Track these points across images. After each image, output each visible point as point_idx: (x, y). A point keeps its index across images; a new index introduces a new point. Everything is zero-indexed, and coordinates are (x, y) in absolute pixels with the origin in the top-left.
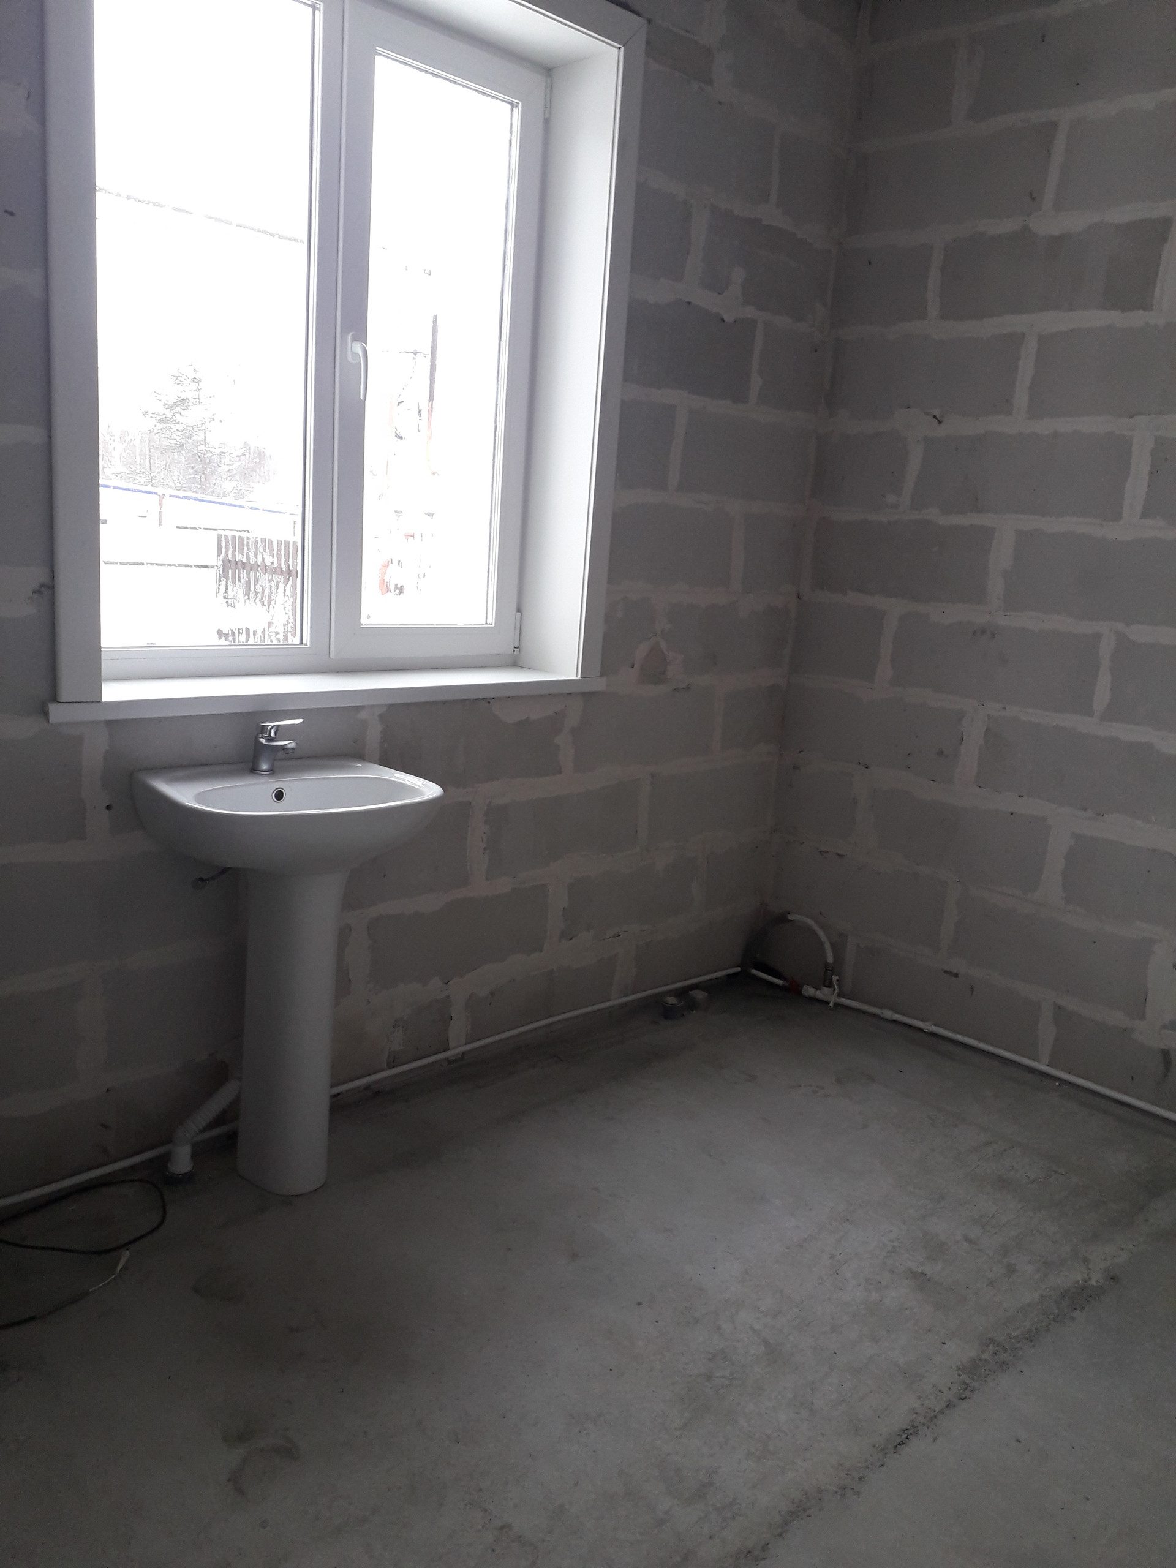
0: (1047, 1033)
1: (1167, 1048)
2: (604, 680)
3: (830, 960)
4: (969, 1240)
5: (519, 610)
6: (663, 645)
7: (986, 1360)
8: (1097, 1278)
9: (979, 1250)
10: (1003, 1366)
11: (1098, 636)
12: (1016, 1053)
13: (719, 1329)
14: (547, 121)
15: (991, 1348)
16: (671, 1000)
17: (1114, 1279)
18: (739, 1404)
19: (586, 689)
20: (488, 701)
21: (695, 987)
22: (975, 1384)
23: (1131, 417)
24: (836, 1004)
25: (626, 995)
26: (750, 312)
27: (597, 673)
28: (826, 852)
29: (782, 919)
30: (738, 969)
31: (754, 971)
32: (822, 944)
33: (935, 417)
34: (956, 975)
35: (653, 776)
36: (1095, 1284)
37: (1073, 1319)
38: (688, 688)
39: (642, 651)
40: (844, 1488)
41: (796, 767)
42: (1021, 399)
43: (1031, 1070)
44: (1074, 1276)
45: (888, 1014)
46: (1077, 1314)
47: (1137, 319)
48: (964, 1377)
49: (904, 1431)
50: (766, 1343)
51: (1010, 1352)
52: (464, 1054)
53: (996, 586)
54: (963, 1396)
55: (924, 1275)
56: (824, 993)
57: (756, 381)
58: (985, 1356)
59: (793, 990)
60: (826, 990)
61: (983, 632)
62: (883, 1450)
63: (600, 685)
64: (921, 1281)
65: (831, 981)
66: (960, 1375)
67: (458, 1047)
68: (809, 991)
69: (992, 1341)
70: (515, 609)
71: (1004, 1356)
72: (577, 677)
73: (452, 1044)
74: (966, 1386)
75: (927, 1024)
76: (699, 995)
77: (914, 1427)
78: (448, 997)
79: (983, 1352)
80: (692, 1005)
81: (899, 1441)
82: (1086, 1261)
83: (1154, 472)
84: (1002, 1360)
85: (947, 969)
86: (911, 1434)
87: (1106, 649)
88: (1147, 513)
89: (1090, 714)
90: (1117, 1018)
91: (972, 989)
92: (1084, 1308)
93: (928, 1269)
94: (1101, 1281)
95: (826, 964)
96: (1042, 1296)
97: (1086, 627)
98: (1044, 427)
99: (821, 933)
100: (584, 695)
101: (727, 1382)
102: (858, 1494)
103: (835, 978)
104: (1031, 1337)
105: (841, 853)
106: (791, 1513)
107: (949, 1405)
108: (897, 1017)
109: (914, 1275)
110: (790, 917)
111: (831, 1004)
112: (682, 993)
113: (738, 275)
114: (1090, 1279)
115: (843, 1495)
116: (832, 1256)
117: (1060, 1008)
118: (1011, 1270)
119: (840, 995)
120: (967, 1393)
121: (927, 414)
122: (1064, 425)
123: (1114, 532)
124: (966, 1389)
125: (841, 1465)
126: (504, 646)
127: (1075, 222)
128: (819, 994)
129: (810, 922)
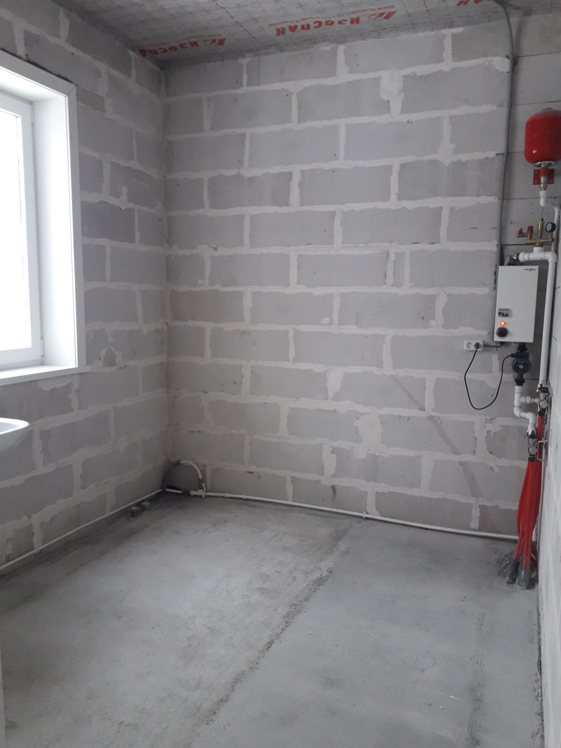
0: (290, 489)
1: (333, 485)
2: (88, 367)
3: (201, 477)
4: (277, 572)
5: (42, 339)
6: (113, 349)
7: (292, 611)
8: (325, 574)
9: (282, 574)
10: (299, 611)
11: (287, 331)
12: (279, 499)
13: (189, 628)
14: (33, 124)
15: (293, 607)
16: (134, 508)
17: (331, 572)
18: (204, 652)
19: (81, 372)
20: (36, 381)
21: (143, 501)
22: (291, 620)
23: (288, 247)
24: (206, 496)
25: (113, 510)
26: (131, 205)
27: (85, 363)
28: (194, 431)
29: (178, 464)
30: (160, 490)
31: (168, 490)
32: (196, 471)
33: (214, 248)
34: (252, 473)
35: (114, 408)
36: (324, 576)
37: (319, 589)
38: (125, 367)
39: (103, 353)
40: (252, 668)
41: (175, 397)
42: (247, 240)
43: (286, 505)
44: (316, 575)
45: (227, 495)
46: (321, 587)
47: (284, 210)
48: (286, 619)
49: (269, 643)
50: (209, 628)
51: (300, 606)
52: (41, 550)
53: (247, 314)
54: (287, 625)
55: (263, 588)
56: (200, 492)
57: (138, 235)
58: (292, 610)
59: (186, 494)
60: (200, 491)
61: (245, 333)
62: (263, 652)
63: (87, 369)
64: (262, 591)
65: (202, 486)
66: (284, 619)
67: (38, 547)
68: (193, 493)
69: (293, 604)
70: (40, 338)
71: (298, 608)
72: (76, 366)
73: (35, 546)
74: (287, 622)
75: (243, 495)
76: (146, 504)
77: (272, 641)
78: (31, 524)
79: (291, 609)
80: (144, 509)
81: (268, 647)
82: (320, 569)
83: (299, 267)
84: (298, 609)
85: (249, 471)
86: (272, 643)
87: (291, 335)
88: (298, 283)
89: (289, 360)
90: (314, 477)
91: (259, 477)
92: (322, 585)
93: (264, 586)
94: (326, 574)
95: (199, 479)
96: (307, 584)
97: (283, 328)
98: (257, 251)
99: (195, 466)
100: (80, 374)
101: (198, 646)
102: (257, 668)
103: (203, 485)
104: (306, 599)
105: (200, 430)
106: (234, 682)
107: (283, 630)
108: (231, 495)
109: (259, 589)
110: (181, 462)
111: (204, 496)
112: (138, 504)
113: (125, 190)
114: (322, 574)
115: (252, 670)
116: (227, 591)
117: (293, 477)
118: (294, 578)
119: (207, 491)
120: (288, 624)
121: (210, 247)
122: (265, 250)
123: (289, 291)
124: (287, 623)
125: (249, 661)
126: (37, 356)
127: (258, 172)
128: (197, 493)
129: (190, 463)
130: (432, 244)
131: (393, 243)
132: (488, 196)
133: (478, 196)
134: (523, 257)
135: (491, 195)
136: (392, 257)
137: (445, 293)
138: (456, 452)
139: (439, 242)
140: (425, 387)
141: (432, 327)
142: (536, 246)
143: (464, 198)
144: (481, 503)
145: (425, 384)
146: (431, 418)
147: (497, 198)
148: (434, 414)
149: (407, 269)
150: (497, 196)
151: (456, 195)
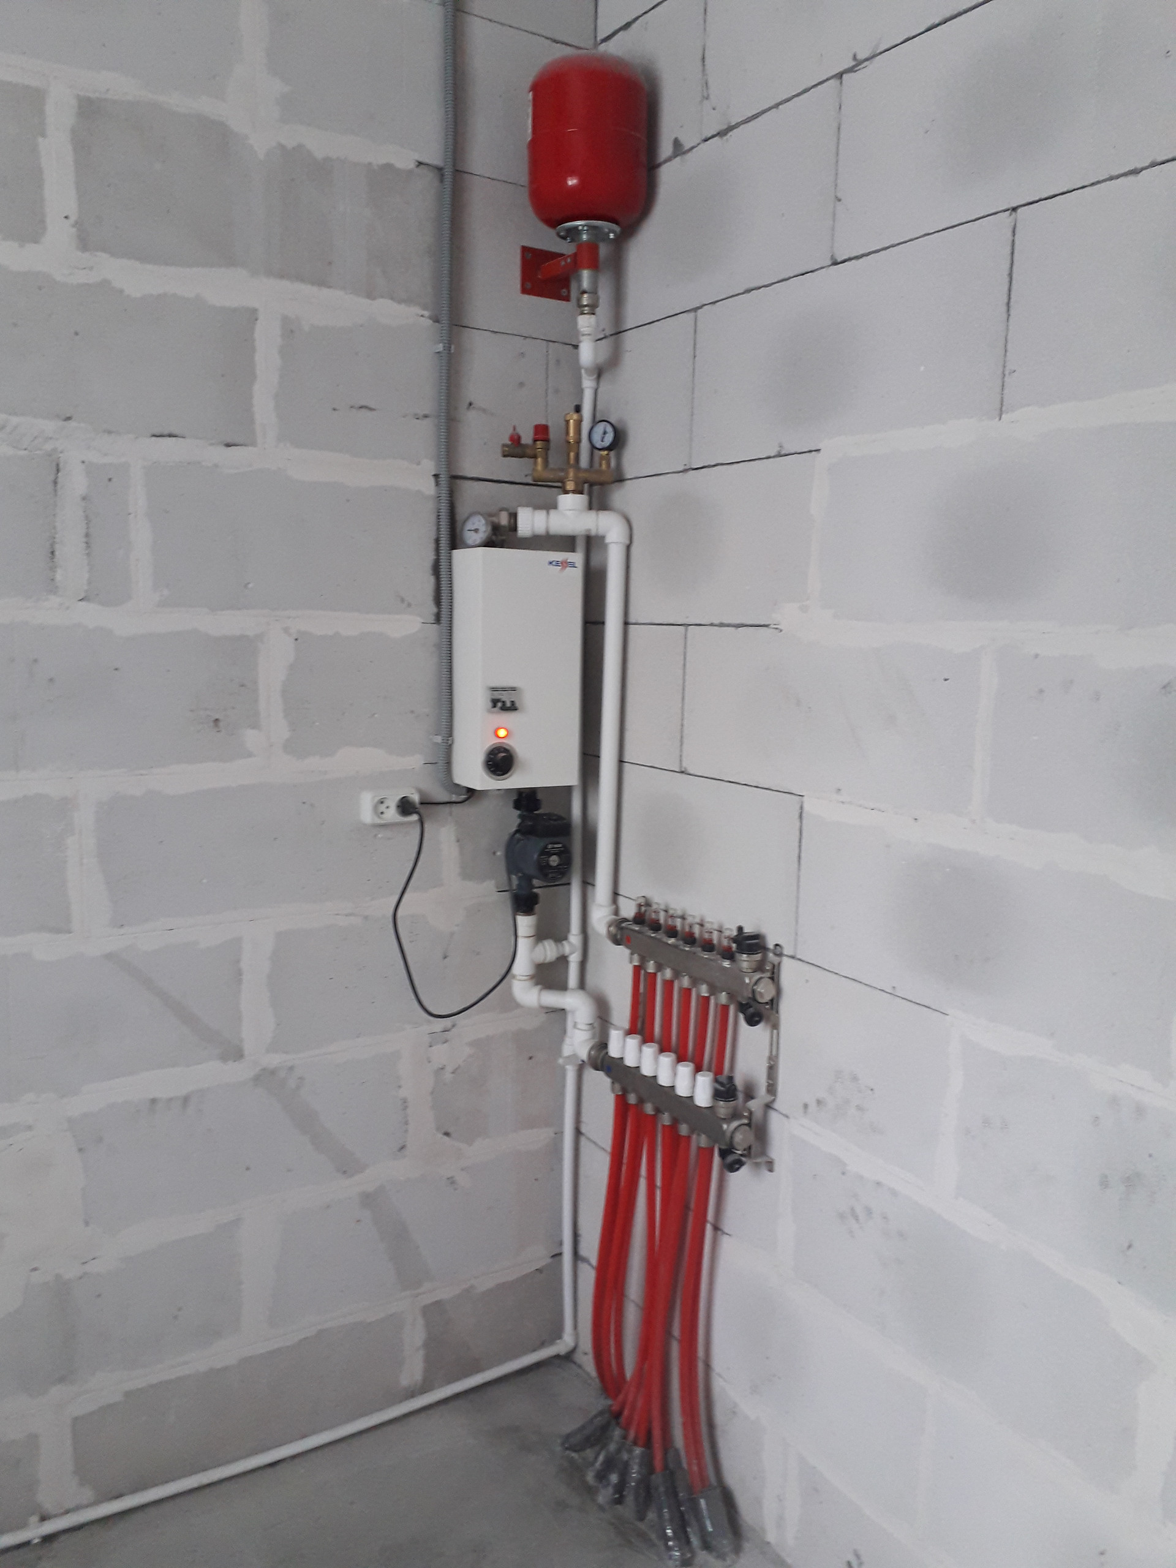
130: (228, 445)
131: (72, 424)
132: (400, 301)
133: (370, 296)
134: (530, 522)
135: (408, 301)
136: (76, 482)
137: (286, 630)
138: (347, 1166)
139: (249, 442)
140: (240, 973)
141: (250, 755)
142: (566, 492)
143: (325, 292)
144: (428, 1299)
145: (238, 961)
146: (266, 1078)
147: (426, 313)
148: (274, 1060)
149: (141, 534)
150: (425, 308)
151: (300, 278)
